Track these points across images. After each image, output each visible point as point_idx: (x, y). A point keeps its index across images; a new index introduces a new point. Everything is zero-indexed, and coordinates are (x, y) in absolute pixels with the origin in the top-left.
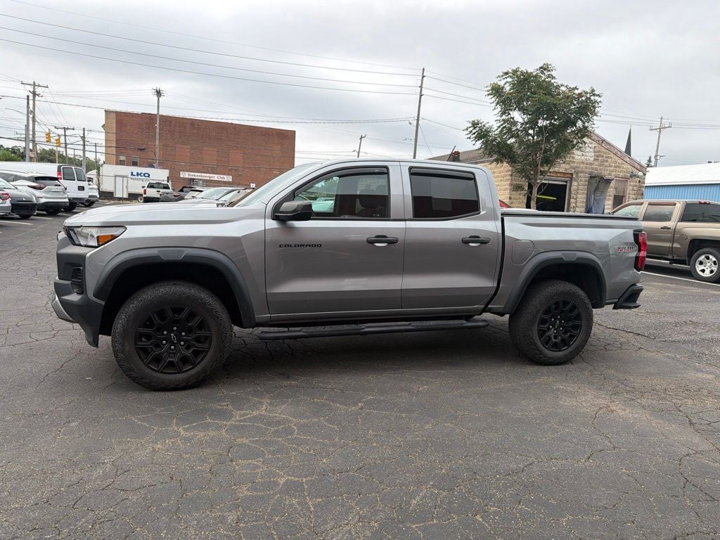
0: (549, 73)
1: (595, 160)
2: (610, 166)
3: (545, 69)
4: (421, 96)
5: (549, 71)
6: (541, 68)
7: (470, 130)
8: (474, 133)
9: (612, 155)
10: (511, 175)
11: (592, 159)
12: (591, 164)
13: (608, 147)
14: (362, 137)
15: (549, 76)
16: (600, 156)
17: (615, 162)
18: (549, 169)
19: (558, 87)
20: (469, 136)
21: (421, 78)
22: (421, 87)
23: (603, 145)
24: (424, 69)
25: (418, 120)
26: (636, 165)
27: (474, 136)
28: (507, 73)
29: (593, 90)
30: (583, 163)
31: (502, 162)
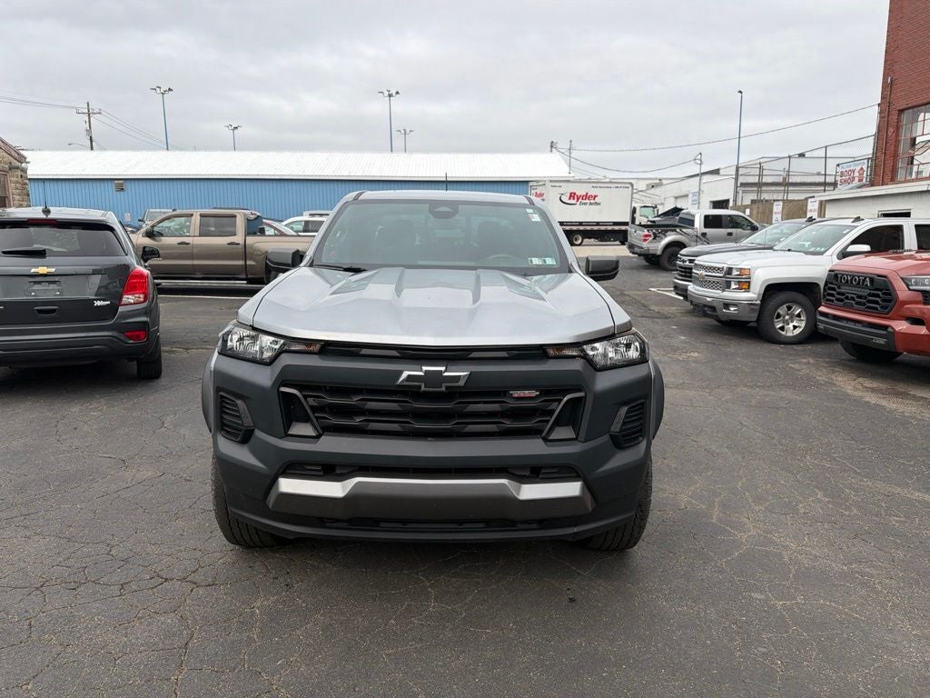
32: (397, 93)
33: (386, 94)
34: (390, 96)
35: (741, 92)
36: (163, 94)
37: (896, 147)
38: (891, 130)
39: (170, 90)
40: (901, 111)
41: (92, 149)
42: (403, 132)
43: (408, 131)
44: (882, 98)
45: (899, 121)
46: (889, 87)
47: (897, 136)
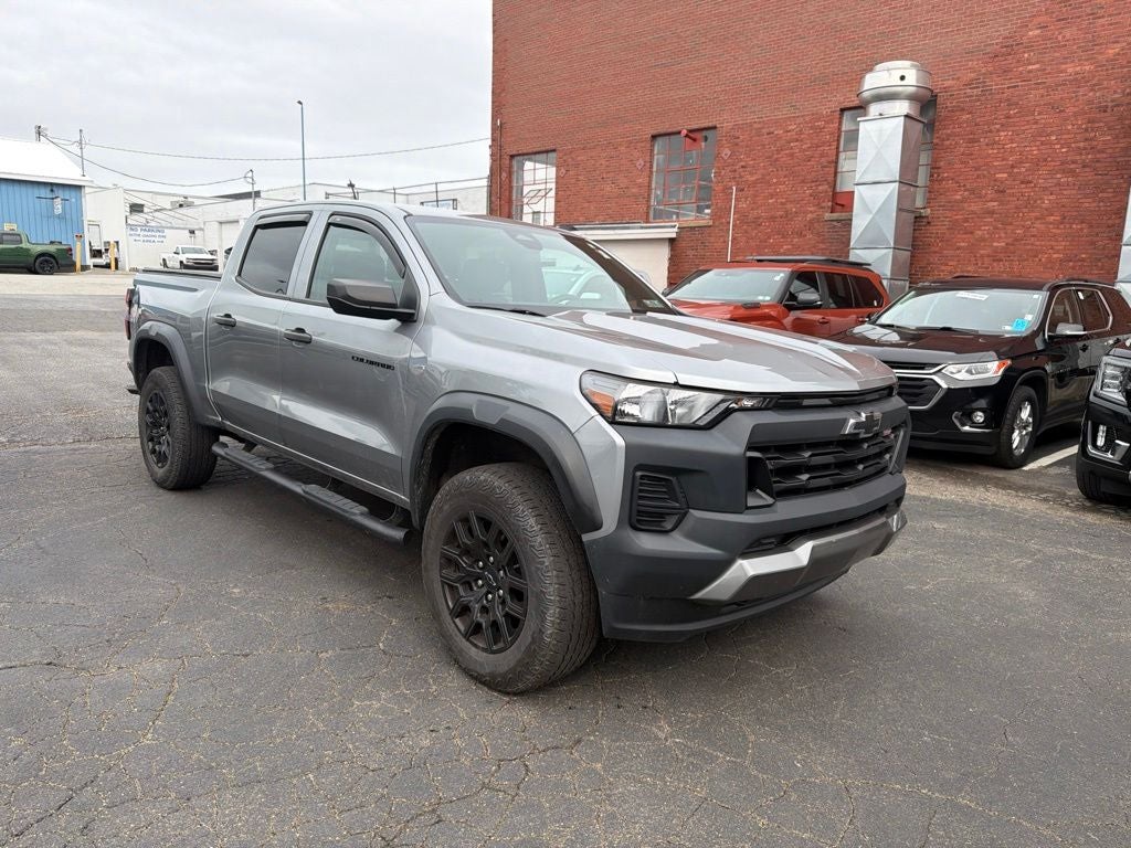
35: (300, 102)
37: (511, 192)
38: (504, 175)
40: (512, 157)
44: (493, 140)
45: (511, 167)
46: (498, 131)
47: (510, 182)
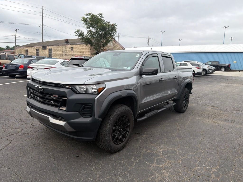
0: (102, 16)
1: (113, 46)
2: (117, 48)
3: (101, 15)
4: (43, 16)
5: (102, 15)
6: (99, 14)
7: (76, 33)
8: (78, 34)
9: (117, 45)
10: (91, 50)
11: (112, 45)
12: (112, 47)
13: (116, 42)
14: (16, 30)
15: (102, 17)
16: (114, 45)
17: (118, 47)
18: (104, 48)
19: (104, 21)
20: (76, 35)
21: (42, 9)
22: (43, 13)
23: (115, 41)
24: (43, 6)
25: (42, 25)
26: (123, 48)
27: (78, 35)
28: (87, 14)
29: (115, 24)
30: (110, 46)
31: (88, 45)
32: (228, 27)
33: (224, 27)
34: (225, 28)
36: (162, 33)
39: (164, 32)
41: (148, 46)
42: (231, 38)
43: (233, 38)
